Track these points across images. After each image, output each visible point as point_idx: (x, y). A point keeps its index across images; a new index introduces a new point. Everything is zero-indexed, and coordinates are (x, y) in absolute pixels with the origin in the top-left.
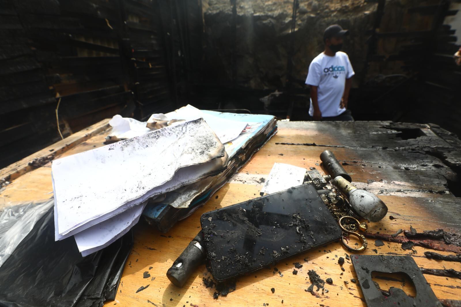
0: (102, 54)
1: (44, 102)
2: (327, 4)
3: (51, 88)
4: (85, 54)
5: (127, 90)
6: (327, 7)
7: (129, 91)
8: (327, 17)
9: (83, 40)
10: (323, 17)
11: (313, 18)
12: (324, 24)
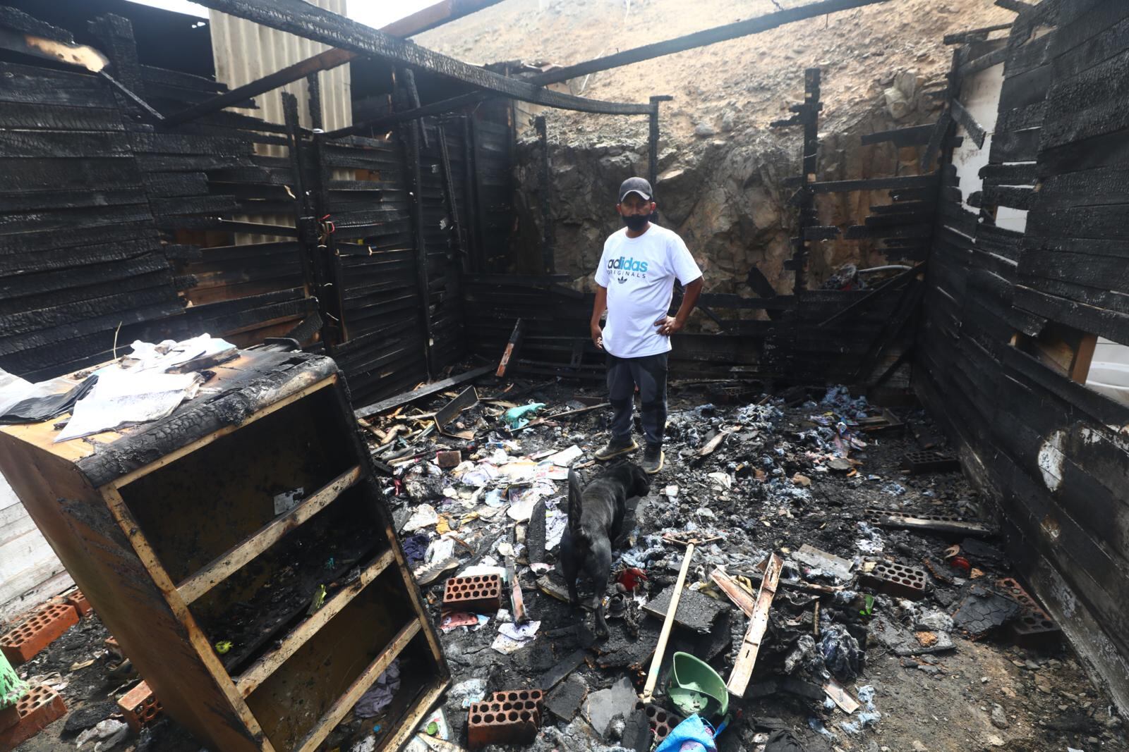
0: (277, 239)
1: (168, 314)
2: (753, 118)
3: (181, 294)
4: (248, 241)
5: (308, 296)
6: (752, 124)
7: (312, 297)
8: (748, 143)
9: (245, 221)
10: (740, 145)
11: (718, 147)
12: (739, 158)
